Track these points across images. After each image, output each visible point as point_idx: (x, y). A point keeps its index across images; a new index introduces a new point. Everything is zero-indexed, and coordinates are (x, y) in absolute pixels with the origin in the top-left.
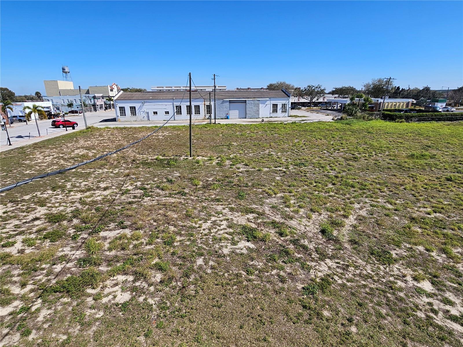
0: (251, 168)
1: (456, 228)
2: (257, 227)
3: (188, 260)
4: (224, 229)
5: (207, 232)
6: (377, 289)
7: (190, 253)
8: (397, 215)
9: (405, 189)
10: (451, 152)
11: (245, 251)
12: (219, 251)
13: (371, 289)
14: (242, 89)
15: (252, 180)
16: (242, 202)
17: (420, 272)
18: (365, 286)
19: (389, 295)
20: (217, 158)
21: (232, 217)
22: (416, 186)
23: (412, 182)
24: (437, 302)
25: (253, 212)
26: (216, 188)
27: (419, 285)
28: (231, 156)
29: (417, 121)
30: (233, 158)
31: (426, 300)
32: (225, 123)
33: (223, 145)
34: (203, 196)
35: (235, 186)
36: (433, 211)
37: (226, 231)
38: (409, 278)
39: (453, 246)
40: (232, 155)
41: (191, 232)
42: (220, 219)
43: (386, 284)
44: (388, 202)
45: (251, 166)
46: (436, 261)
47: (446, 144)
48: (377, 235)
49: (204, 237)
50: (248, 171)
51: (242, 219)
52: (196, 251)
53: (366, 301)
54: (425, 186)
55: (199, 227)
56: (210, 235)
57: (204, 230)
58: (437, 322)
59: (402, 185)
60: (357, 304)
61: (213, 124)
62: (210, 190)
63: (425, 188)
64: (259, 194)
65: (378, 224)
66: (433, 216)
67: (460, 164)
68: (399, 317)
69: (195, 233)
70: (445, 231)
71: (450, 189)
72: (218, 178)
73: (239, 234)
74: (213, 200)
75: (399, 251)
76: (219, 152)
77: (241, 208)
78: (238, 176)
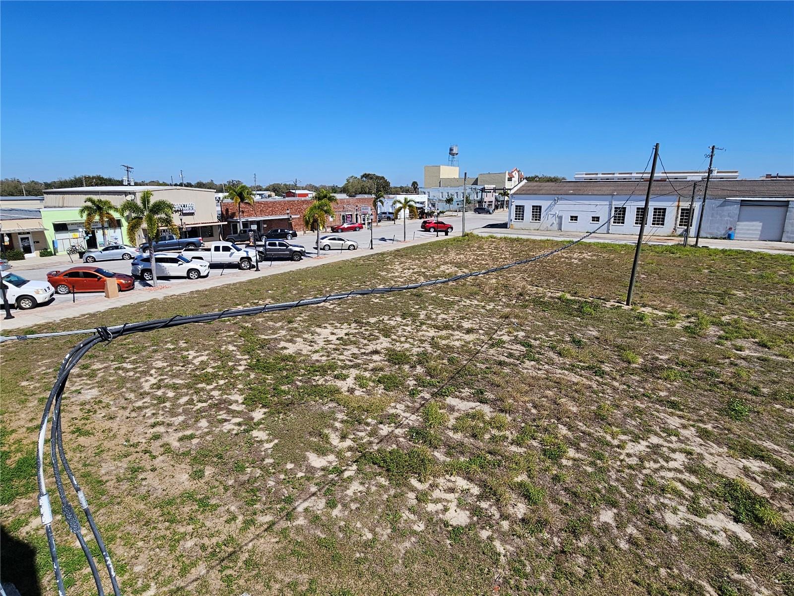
0: (776, 355)
2: (767, 496)
3: (583, 504)
4: (676, 470)
5: (635, 463)
7: (589, 490)
11: (721, 539)
12: (656, 513)
14: (780, 177)
15: (774, 382)
16: (735, 426)
20: (688, 317)
21: (702, 452)
25: (762, 458)
26: (672, 378)
28: (723, 319)
30: (729, 324)
32: (720, 248)
33: (708, 293)
34: (639, 387)
35: (722, 385)
37: (679, 476)
40: (727, 317)
41: (601, 451)
42: (670, 445)
45: (776, 350)
49: (627, 471)
50: (764, 360)
51: (729, 465)
52: (603, 491)
55: (618, 447)
56: (641, 472)
57: (629, 455)
61: (692, 246)
62: (658, 378)
64: (788, 421)
69: (607, 455)
72: (682, 357)
73: (713, 494)
74: (660, 401)
76: (694, 306)
77: (730, 439)
78: (736, 365)
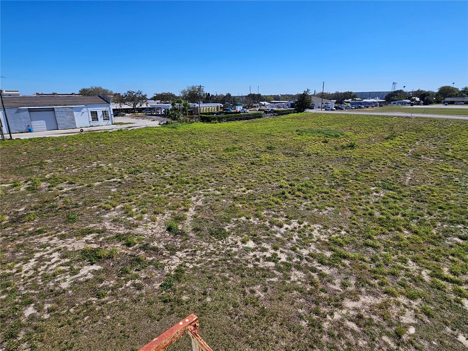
0: (78, 186)
1: (262, 198)
2: (99, 246)
3: (10, 317)
4: (56, 262)
5: (32, 273)
6: (220, 260)
7: (10, 307)
8: (225, 198)
9: (226, 176)
10: (251, 143)
11: (90, 276)
12: (56, 288)
13: (216, 262)
14: (44, 95)
15: (82, 198)
16: (75, 226)
17: (246, 236)
18: (211, 262)
19: (229, 261)
20: (26, 182)
21: (65, 246)
22: (233, 172)
23: (230, 170)
24: (258, 252)
25: (91, 233)
26: (32, 218)
27: (246, 246)
28: (46, 177)
29: (226, 121)
30: (50, 178)
31: (252, 254)
32: (28, 138)
33: (31, 165)
34: (14, 233)
35: (60, 210)
36: (247, 189)
37: (59, 263)
38: (239, 243)
39: (262, 210)
40: (48, 175)
41: (6, 282)
42: (48, 252)
43: (225, 254)
44: (216, 189)
45: (77, 184)
46: (253, 225)
47: (247, 138)
48: (213, 218)
49: (30, 280)
50: (74, 190)
51: (80, 244)
52: (20, 301)
53: (214, 273)
54: (239, 172)
55: (17, 272)
56: (38, 276)
57: (26, 272)
58: (260, 266)
59: (224, 174)
60: (207, 279)
61: (8, 139)
62: (24, 222)
63: (239, 173)
64: (94, 212)
65: (212, 209)
66: (247, 193)
67: (257, 151)
68: (237, 274)
69: (12, 281)
70: (256, 201)
71: (254, 171)
72: (33, 205)
73: (78, 260)
74: (31, 234)
75: (230, 226)
76: (27, 175)
77: (75, 232)
78: (63, 197)
